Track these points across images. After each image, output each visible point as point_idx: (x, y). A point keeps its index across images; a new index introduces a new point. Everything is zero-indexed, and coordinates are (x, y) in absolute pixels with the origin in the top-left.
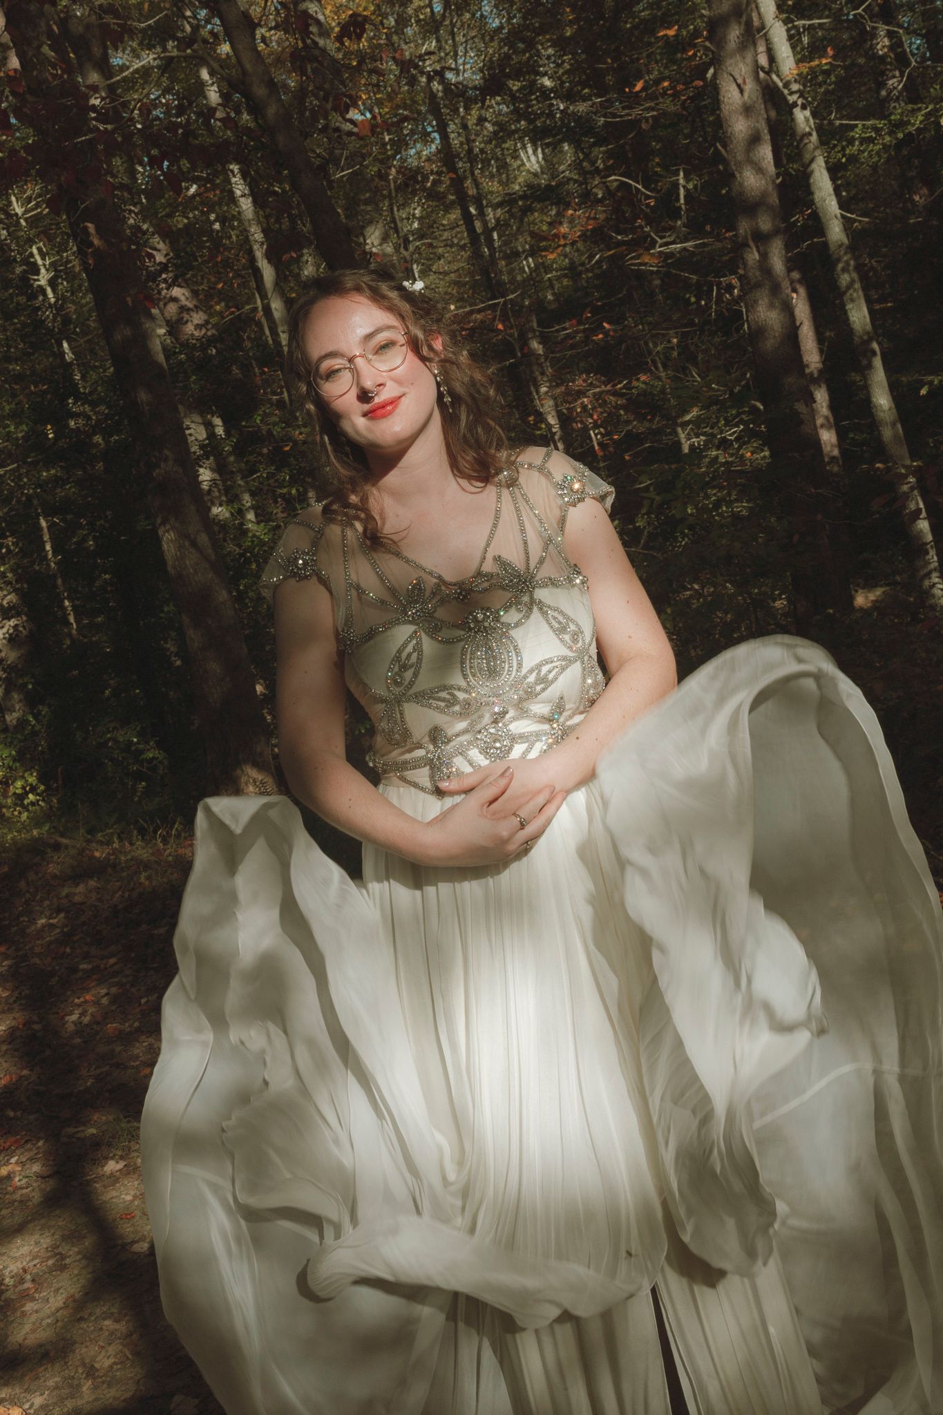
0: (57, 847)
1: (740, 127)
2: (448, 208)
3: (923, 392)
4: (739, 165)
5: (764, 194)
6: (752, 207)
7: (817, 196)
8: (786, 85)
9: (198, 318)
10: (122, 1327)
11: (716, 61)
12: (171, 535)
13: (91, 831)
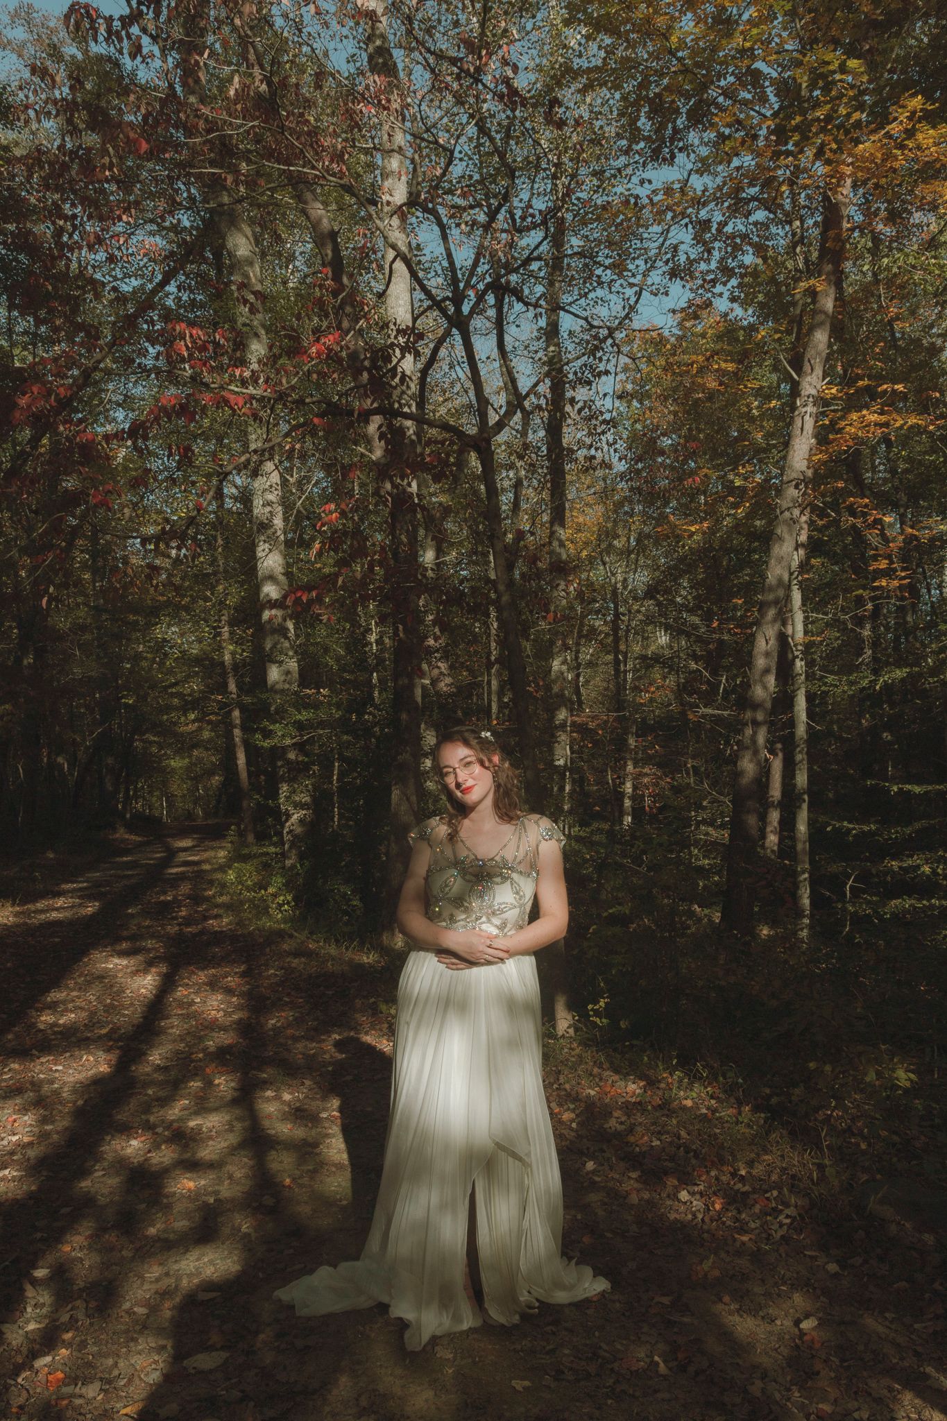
0: (291, 936)
1: (761, 662)
2: (608, 653)
3: (829, 829)
4: (755, 681)
5: (764, 701)
6: (755, 706)
7: (796, 708)
8: (795, 645)
9: (448, 680)
10: (251, 1163)
11: (757, 623)
12: (398, 792)
13: (311, 933)
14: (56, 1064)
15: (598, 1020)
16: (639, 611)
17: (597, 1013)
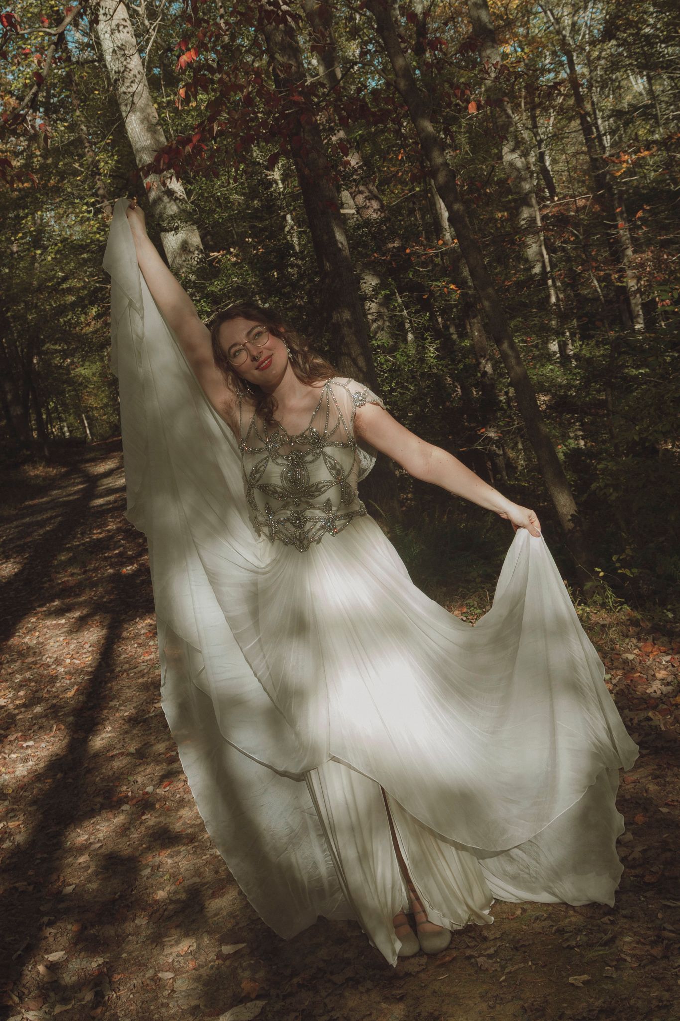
2: (573, 118)
14: (26, 740)
15: (628, 573)
16: (599, 58)
17: (625, 564)
